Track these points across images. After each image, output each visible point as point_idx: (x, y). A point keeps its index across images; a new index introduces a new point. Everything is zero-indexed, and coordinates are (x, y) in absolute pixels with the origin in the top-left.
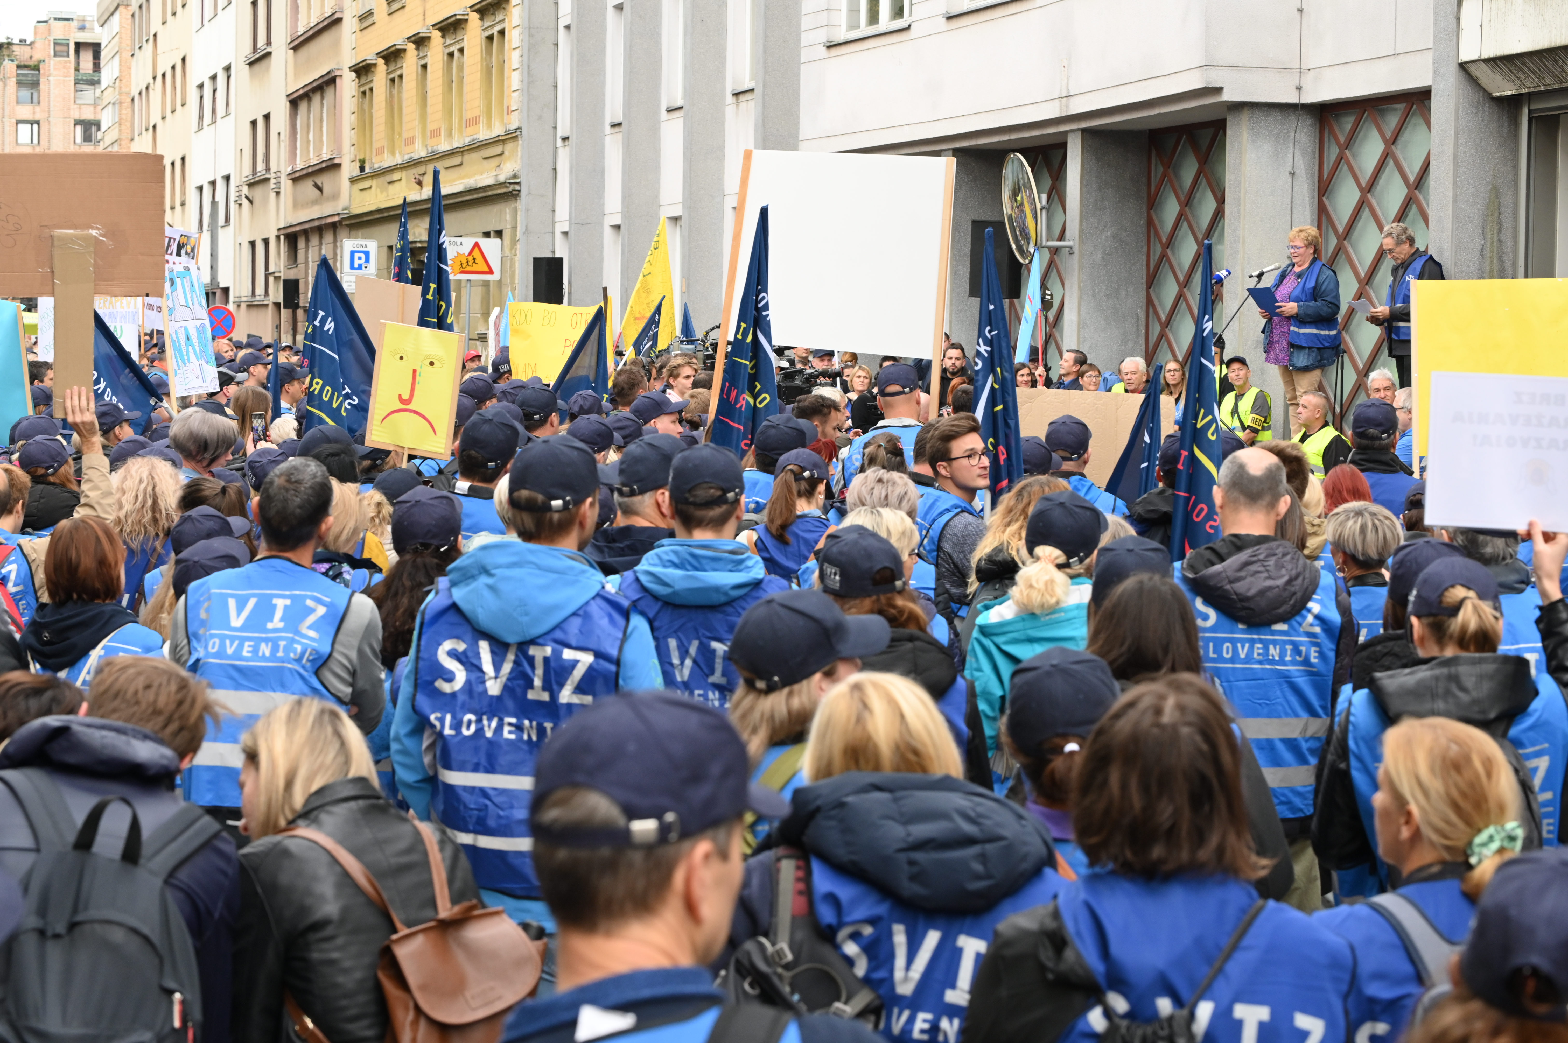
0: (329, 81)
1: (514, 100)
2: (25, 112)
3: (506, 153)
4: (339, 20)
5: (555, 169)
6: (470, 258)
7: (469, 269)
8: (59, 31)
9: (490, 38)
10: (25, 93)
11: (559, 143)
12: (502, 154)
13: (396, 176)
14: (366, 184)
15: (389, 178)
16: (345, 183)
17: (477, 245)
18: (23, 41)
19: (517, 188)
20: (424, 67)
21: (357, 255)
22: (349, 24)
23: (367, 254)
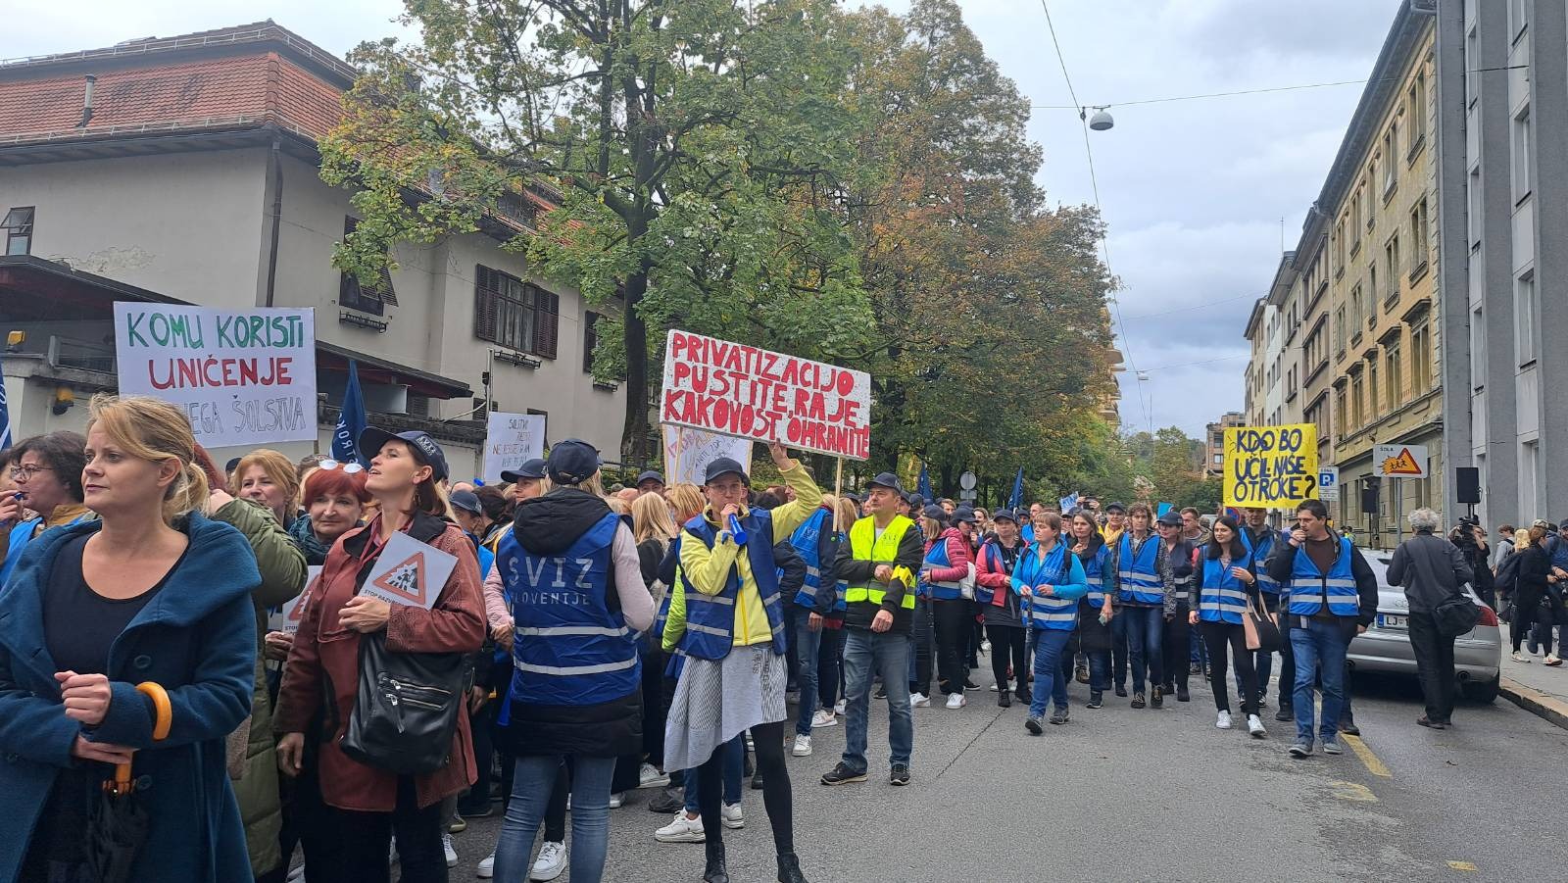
0: (1323, 396)
1: (1434, 370)
2: (1217, 451)
3: (1431, 406)
4: (1327, 363)
5: (1471, 412)
6: (1400, 461)
7: (1398, 469)
8: (1231, 419)
9: (1417, 337)
10: (1218, 445)
11: (1473, 393)
12: (1428, 407)
13: (1359, 439)
14: (1343, 447)
15: (1355, 441)
16: (1332, 449)
17: (1405, 450)
18: (1217, 424)
19: (1441, 427)
20: (1374, 371)
21: (1324, 477)
22: (1333, 362)
23: (1332, 476)
